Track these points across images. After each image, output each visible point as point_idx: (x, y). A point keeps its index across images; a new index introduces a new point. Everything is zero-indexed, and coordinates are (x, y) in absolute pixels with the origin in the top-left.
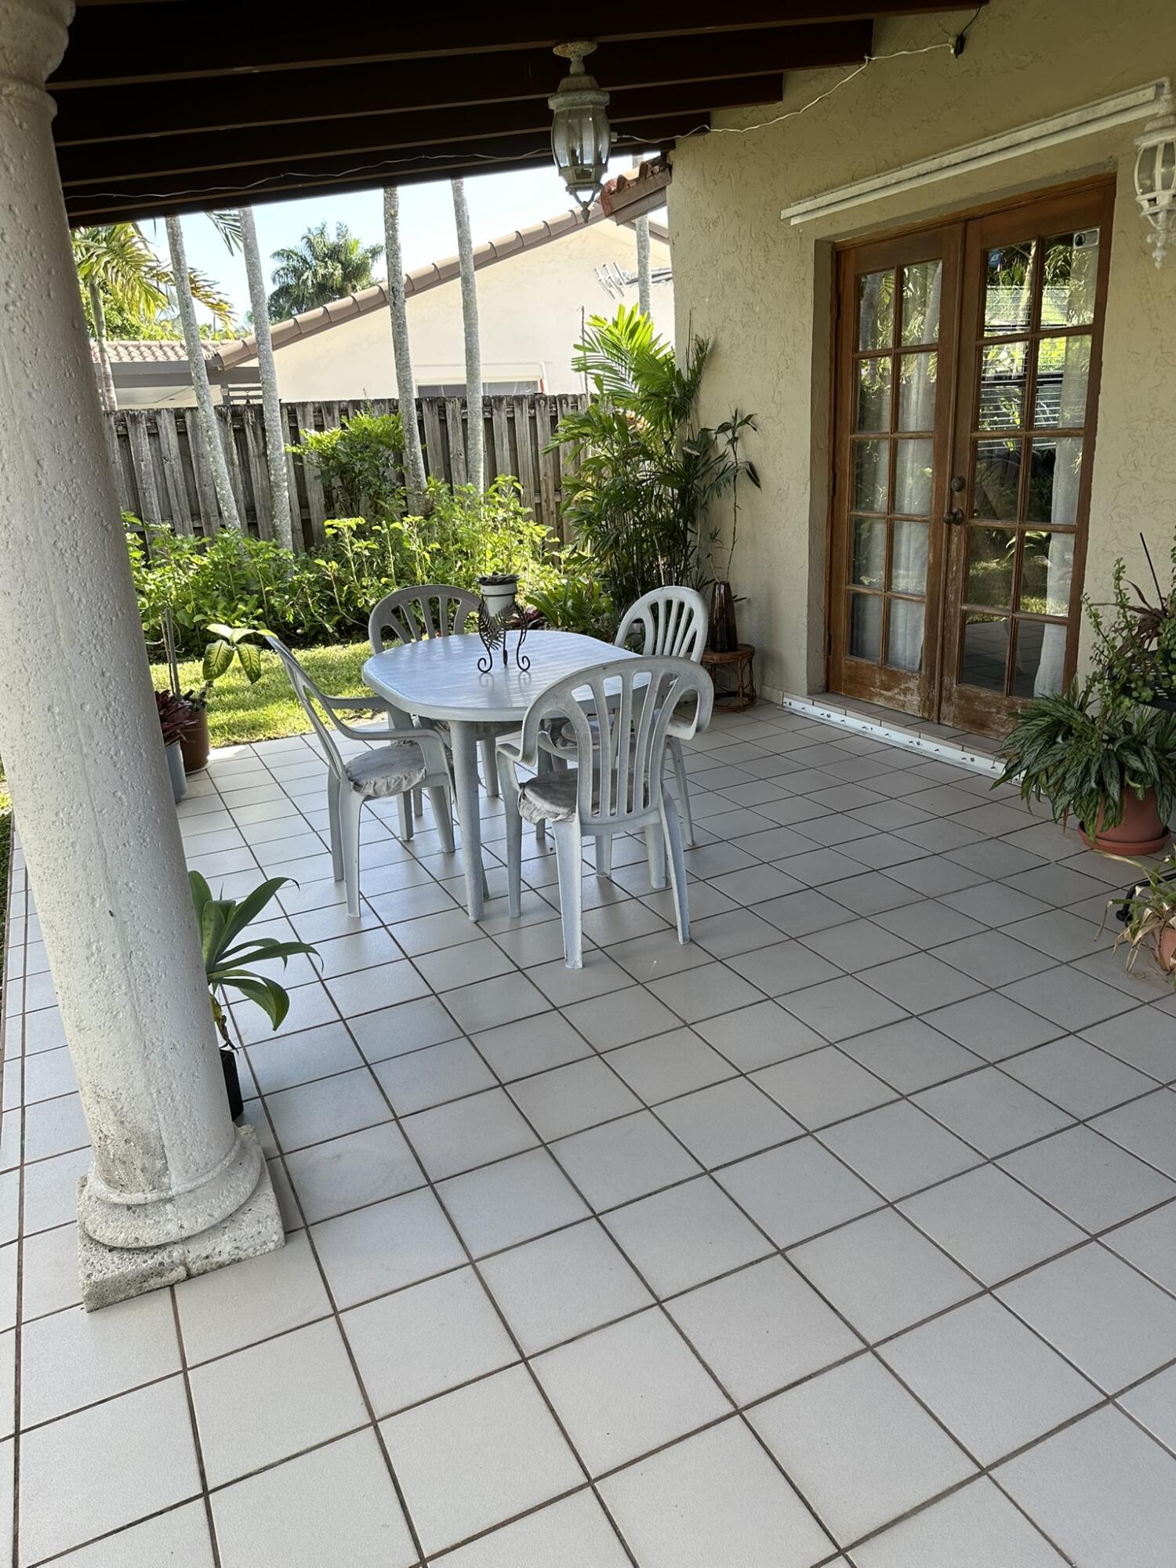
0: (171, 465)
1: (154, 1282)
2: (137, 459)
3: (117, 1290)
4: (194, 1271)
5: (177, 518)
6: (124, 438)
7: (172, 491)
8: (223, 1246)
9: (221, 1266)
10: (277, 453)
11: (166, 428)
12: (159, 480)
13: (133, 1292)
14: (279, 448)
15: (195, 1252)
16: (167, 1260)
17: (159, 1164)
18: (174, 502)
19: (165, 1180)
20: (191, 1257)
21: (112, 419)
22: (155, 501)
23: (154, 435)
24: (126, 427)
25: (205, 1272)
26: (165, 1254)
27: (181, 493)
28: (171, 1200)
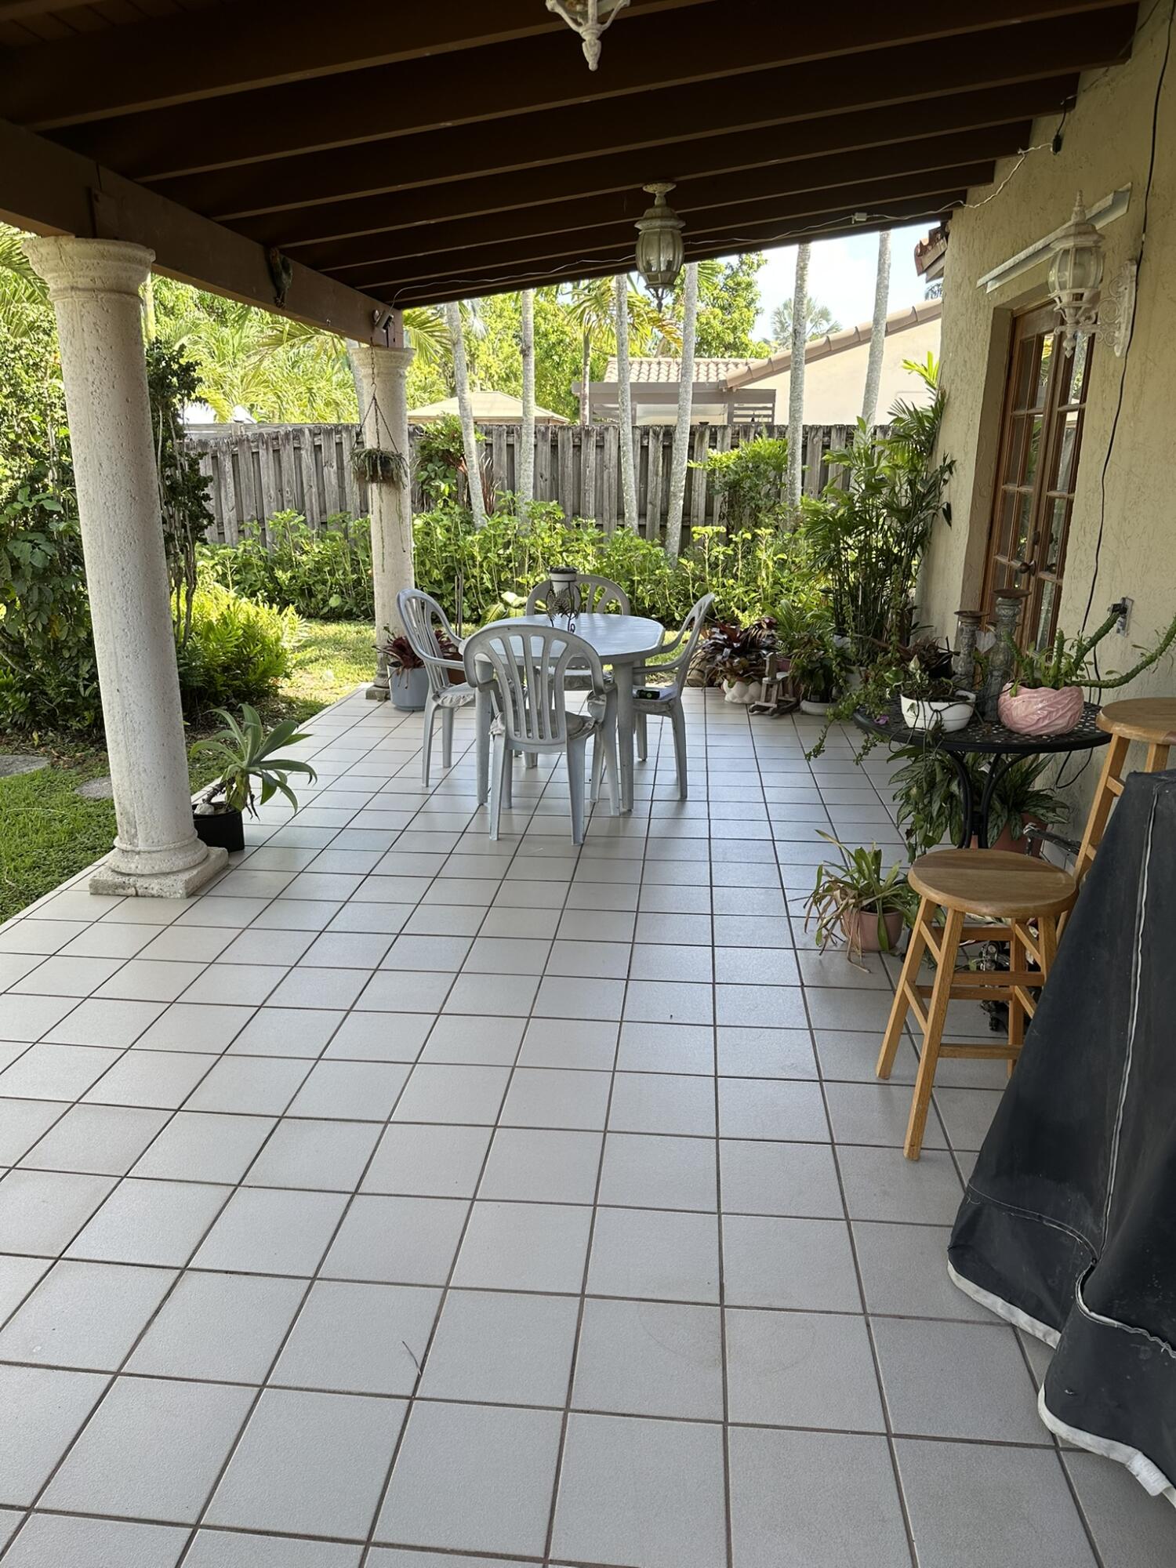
0: (609, 473)
1: (120, 891)
2: (584, 465)
3: (103, 888)
4: (139, 894)
5: (606, 516)
6: (577, 448)
7: (606, 494)
8: (155, 886)
9: (153, 896)
10: (679, 468)
11: (610, 442)
12: (598, 485)
13: (110, 892)
14: (682, 463)
15: (141, 883)
16: (127, 882)
17: (133, 831)
18: (606, 503)
19: (136, 841)
20: (138, 885)
21: (571, 432)
22: (592, 500)
23: (600, 447)
24: (580, 439)
25: (145, 896)
26: (127, 878)
27: (612, 496)
28: (139, 853)
